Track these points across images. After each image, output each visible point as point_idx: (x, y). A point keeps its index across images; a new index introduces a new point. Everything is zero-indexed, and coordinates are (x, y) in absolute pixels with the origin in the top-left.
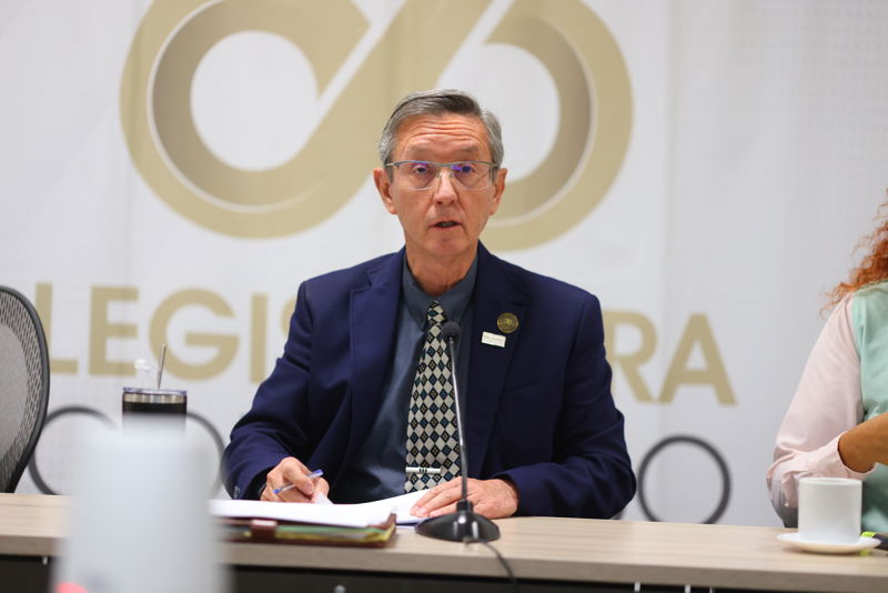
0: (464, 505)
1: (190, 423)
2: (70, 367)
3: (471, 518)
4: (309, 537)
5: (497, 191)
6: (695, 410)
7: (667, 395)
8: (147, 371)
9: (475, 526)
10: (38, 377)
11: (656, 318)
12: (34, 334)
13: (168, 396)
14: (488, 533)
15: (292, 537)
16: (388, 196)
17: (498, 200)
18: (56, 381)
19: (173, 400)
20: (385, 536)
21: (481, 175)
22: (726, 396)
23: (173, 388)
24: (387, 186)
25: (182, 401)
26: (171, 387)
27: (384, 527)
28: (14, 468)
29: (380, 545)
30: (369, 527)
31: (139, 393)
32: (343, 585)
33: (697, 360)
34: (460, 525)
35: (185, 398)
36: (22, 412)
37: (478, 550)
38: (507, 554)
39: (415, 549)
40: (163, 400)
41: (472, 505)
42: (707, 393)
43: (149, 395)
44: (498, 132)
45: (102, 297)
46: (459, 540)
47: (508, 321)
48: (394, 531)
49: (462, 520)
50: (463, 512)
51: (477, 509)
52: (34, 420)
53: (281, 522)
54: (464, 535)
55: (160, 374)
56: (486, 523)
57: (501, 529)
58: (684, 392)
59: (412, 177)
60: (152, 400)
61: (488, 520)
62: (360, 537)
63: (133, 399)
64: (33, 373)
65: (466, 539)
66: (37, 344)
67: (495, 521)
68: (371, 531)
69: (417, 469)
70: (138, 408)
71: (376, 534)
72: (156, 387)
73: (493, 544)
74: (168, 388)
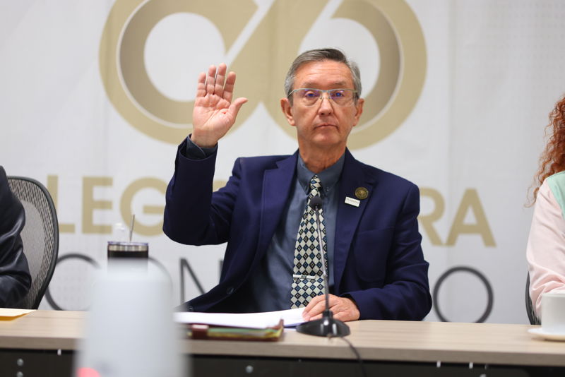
0: (327, 313)
1: (150, 264)
2: (71, 228)
3: (332, 321)
4: (229, 335)
5: (357, 113)
6: (470, 250)
7: (451, 241)
8: (123, 231)
9: (334, 326)
10: (52, 235)
11: (444, 192)
12: (48, 208)
13: (136, 246)
14: (343, 331)
15: (218, 335)
16: (290, 115)
17: (358, 118)
18: (63, 237)
19: (140, 249)
20: (278, 334)
21: (348, 99)
22: (489, 241)
23: (139, 241)
24: (289, 108)
25: (145, 250)
26: (137, 241)
27: (276, 328)
28: (37, 293)
29: (274, 340)
30: (267, 328)
31: (118, 245)
32: (252, 366)
33: (470, 218)
34: (325, 327)
35: (148, 247)
36: (42, 258)
37: (337, 342)
38: (356, 344)
39: (297, 342)
40: (133, 249)
41: (332, 314)
42: (477, 239)
43: (124, 246)
44: (358, 74)
45: (89, 184)
46: (324, 335)
47: (362, 192)
48: (283, 331)
49: (326, 323)
50: (327, 318)
51: (336, 316)
52: (49, 263)
53: (211, 326)
54: (327, 332)
55: (131, 232)
56: (342, 325)
57: (351, 329)
58: (462, 239)
59: (305, 99)
60: (126, 249)
61: (343, 322)
62: (262, 335)
63: (114, 248)
64: (48, 233)
65: (329, 335)
66: (50, 215)
67: (347, 323)
68: (268, 331)
69: (300, 276)
70: (118, 254)
71: (272, 333)
72: (129, 240)
73: (347, 338)
74: (136, 241)
